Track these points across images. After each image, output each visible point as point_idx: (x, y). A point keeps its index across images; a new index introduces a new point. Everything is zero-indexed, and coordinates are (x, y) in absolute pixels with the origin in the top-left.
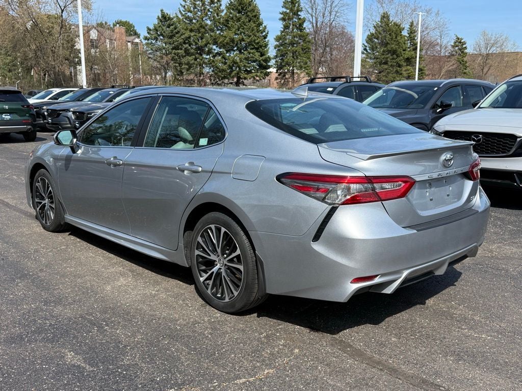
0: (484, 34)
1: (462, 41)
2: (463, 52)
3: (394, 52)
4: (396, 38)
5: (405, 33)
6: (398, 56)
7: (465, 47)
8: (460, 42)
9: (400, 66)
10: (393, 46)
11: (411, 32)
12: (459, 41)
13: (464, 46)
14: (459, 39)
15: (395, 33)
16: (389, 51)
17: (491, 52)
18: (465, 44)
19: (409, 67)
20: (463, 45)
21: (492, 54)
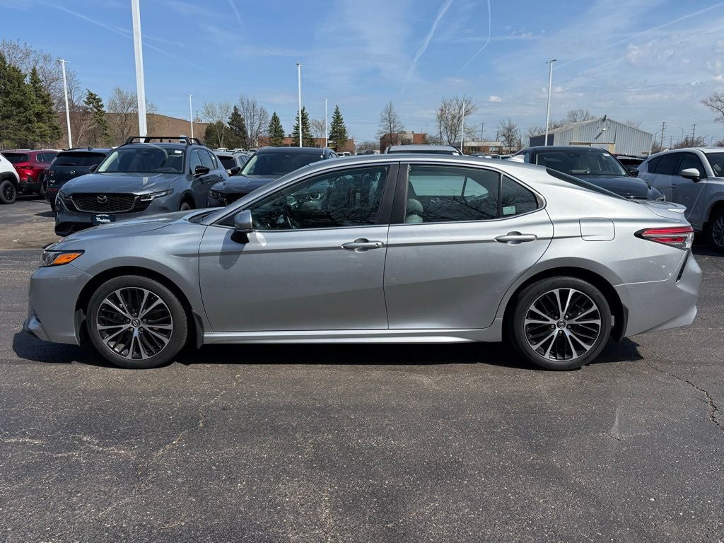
0: (119, 92)
1: (97, 97)
2: (99, 110)
3: (20, 104)
4: (19, 87)
5: (27, 81)
6: (26, 110)
7: (102, 105)
8: (94, 99)
9: (30, 122)
10: (18, 96)
11: (35, 82)
12: (93, 97)
13: (100, 103)
14: (92, 94)
15: (17, 81)
16: (13, 104)
17: (129, 111)
18: (101, 101)
19: (41, 124)
20: (98, 102)
21: (130, 114)
